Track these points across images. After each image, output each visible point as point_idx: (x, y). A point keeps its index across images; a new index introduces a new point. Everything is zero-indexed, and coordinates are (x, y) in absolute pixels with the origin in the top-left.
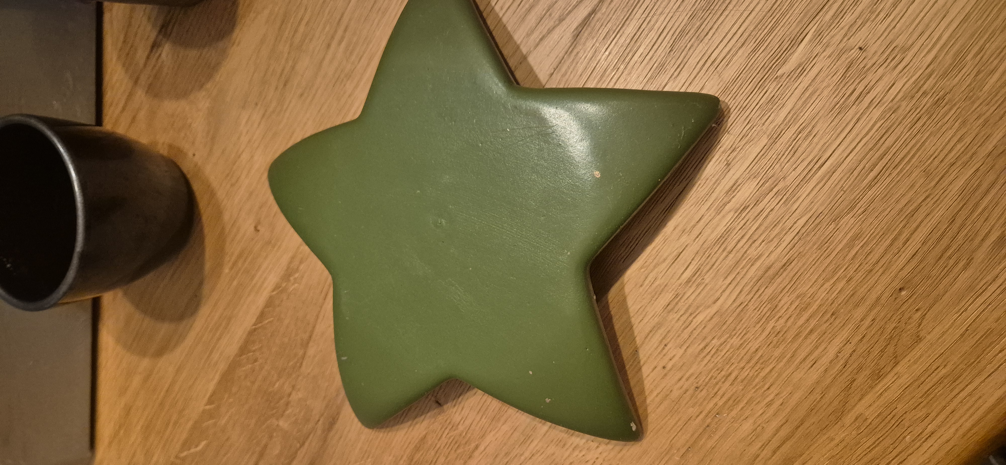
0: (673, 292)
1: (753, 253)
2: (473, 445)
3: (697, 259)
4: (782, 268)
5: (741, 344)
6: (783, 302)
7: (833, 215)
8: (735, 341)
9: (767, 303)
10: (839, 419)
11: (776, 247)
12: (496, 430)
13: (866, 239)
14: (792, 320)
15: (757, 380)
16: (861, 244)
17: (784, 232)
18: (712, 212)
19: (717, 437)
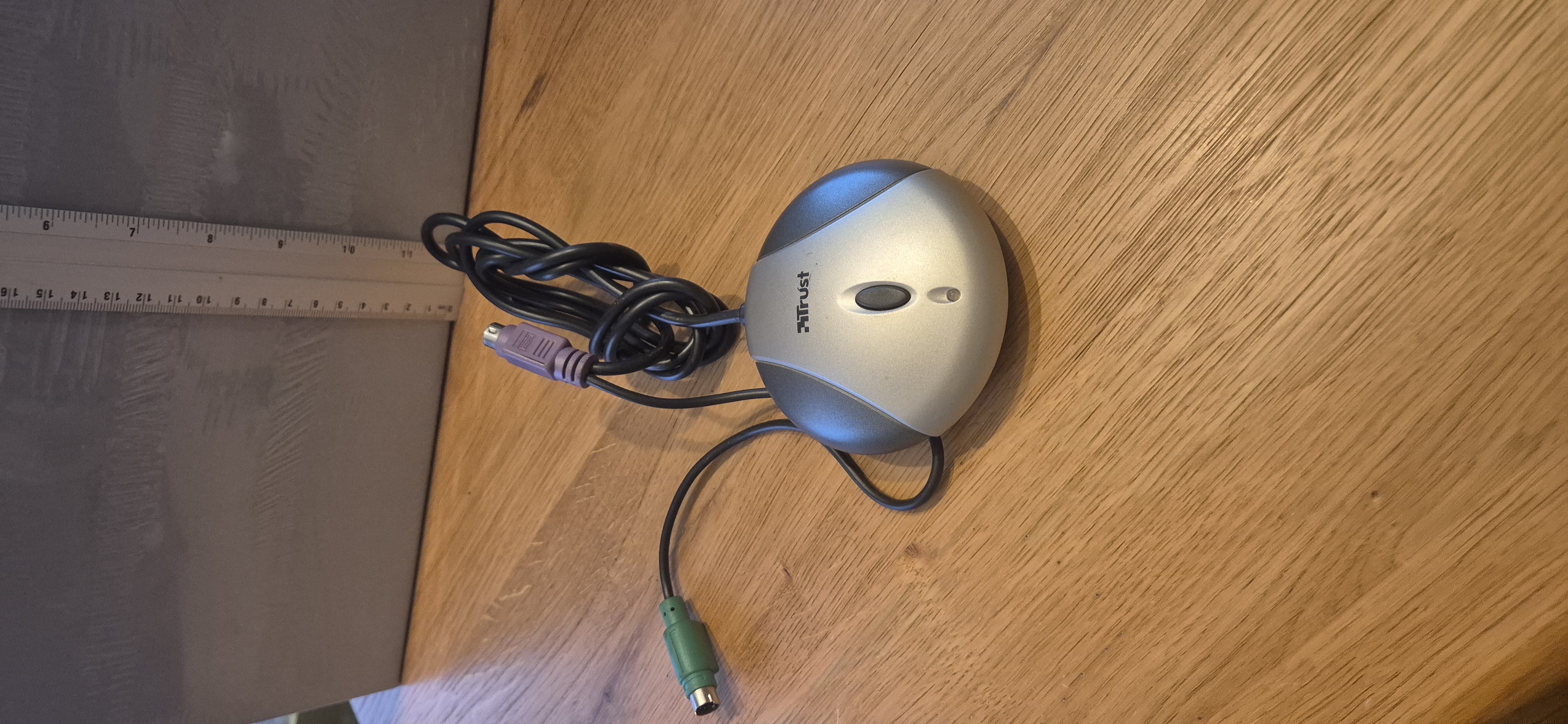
0: (1078, 464)
1: (1183, 423)
2: (821, 633)
3: (1112, 424)
4: (1219, 447)
5: (1158, 544)
6: (1216, 493)
7: (1290, 382)
8: (1151, 539)
9: (1195, 492)
10: (1277, 662)
11: (1214, 418)
12: (850, 617)
13: (1331, 421)
14: (1226, 518)
15: (1175, 594)
16: (1325, 426)
17: (1225, 400)
18: (1136, 365)
19: (1117, 664)
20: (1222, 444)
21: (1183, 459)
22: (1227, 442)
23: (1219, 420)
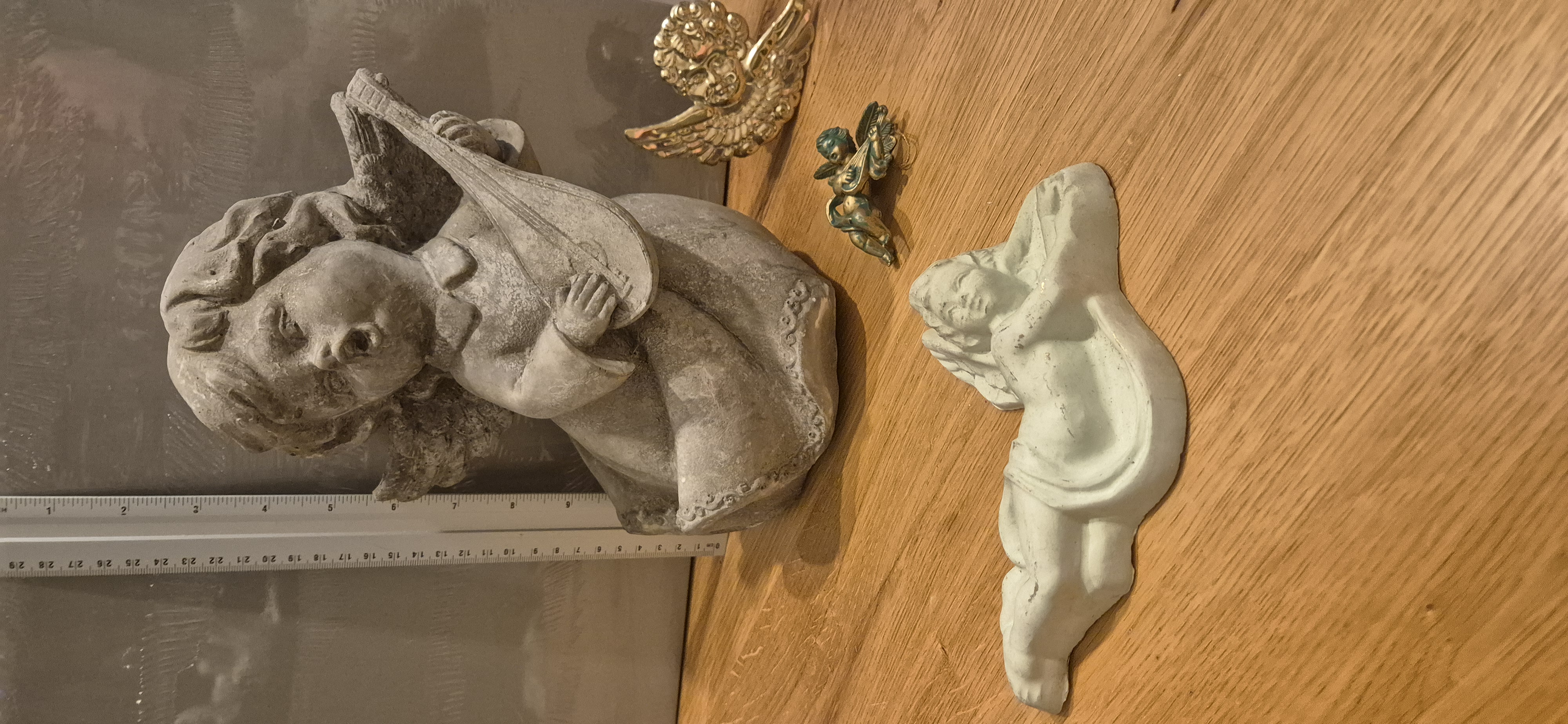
20: (1291, 548)
21: (1258, 562)
22: (1295, 547)
23: (1287, 524)
